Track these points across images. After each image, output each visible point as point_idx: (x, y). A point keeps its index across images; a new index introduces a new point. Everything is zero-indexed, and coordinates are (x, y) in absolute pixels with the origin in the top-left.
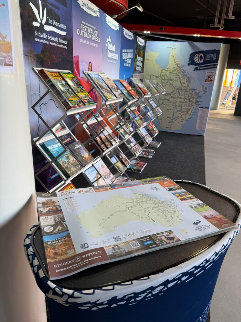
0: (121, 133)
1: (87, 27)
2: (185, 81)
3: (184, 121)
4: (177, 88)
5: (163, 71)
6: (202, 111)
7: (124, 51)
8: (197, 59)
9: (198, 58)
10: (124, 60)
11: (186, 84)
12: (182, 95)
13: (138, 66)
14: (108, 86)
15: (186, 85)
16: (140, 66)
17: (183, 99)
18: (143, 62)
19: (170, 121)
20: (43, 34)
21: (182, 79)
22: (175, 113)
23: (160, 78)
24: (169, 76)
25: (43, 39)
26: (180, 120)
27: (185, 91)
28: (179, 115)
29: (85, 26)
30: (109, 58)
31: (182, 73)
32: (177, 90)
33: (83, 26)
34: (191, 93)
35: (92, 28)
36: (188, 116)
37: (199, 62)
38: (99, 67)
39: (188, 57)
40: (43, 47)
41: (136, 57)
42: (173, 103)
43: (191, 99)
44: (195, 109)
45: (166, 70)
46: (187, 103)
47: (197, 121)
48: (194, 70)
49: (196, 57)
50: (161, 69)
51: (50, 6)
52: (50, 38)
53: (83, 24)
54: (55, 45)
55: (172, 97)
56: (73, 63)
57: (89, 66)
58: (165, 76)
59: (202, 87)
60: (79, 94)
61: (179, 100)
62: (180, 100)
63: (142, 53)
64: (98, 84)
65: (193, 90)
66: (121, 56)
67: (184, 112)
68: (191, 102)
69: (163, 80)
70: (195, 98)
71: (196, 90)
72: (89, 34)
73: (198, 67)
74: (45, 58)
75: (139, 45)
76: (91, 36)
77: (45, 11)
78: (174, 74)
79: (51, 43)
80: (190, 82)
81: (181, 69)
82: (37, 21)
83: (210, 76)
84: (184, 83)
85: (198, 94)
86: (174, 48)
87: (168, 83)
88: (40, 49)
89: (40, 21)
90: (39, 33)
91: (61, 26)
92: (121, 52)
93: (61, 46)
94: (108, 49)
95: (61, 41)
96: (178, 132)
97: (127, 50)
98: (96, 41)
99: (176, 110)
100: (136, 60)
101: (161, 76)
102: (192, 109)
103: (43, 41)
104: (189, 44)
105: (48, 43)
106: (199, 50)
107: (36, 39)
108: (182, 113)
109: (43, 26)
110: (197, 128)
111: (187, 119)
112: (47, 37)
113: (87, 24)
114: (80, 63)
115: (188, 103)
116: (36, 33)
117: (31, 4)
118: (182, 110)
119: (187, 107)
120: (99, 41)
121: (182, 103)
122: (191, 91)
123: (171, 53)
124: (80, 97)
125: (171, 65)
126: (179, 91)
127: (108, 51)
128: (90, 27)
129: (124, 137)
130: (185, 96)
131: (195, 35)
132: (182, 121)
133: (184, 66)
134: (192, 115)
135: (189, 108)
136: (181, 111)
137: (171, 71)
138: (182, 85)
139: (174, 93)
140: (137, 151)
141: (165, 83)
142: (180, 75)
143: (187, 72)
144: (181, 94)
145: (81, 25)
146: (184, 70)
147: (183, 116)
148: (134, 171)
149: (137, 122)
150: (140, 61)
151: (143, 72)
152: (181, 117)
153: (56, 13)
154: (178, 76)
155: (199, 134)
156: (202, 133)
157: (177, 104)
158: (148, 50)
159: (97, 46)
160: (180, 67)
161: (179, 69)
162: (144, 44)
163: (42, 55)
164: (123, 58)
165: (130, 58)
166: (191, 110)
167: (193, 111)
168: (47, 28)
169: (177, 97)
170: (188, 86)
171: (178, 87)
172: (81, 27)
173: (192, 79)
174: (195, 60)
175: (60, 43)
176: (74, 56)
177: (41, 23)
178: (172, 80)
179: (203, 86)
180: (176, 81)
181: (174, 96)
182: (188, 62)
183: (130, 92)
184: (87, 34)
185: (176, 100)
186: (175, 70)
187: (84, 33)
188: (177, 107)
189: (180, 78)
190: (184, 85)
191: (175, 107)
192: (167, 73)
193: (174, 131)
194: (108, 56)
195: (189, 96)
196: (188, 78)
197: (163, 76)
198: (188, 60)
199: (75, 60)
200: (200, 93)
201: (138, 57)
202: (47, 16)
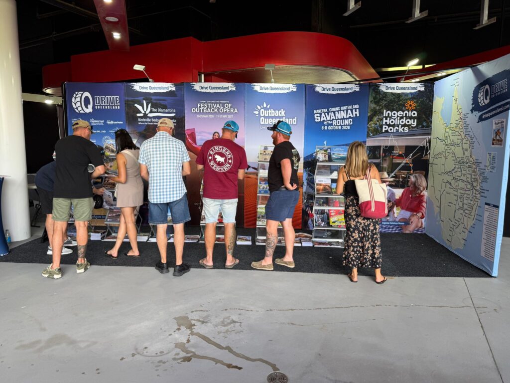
1: (209, 104)
2: (467, 146)
3: (467, 232)
5: (447, 130)
6: (488, 213)
7: (318, 111)
8: (482, 98)
9: (483, 95)
11: (469, 150)
12: (464, 175)
15: (467, 153)
16: (407, 125)
17: (465, 183)
19: (451, 228)
20: (146, 119)
21: (464, 141)
22: (456, 212)
23: (444, 142)
24: (452, 139)
25: (146, 122)
26: (462, 228)
27: (467, 165)
28: (461, 216)
29: (205, 104)
30: (263, 124)
31: (464, 130)
32: (459, 165)
34: (474, 171)
36: (471, 222)
37: (484, 102)
40: (146, 127)
42: (455, 189)
44: (480, 207)
45: (450, 126)
46: (469, 192)
47: (483, 237)
48: (478, 122)
49: (480, 94)
50: (445, 125)
53: (202, 103)
55: (454, 178)
56: (185, 134)
58: (448, 138)
59: (487, 156)
62: (462, 185)
63: (410, 104)
65: (477, 163)
67: (466, 211)
68: (474, 191)
69: (447, 145)
70: (480, 181)
72: (211, 108)
73: (482, 115)
76: (217, 110)
77: (150, 105)
78: (457, 133)
80: (473, 147)
81: (464, 121)
83: (498, 130)
85: (483, 173)
86: (458, 84)
87: (450, 151)
90: (143, 119)
91: (168, 110)
94: (261, 115)
96: (460, 256)
98: (227, 112)
99: (457, 206)
101: (445, 139)
103: (146, 124)
104: (473, 70)
105: (151, 124)
106: (484, 80)
108: (464, 214)
109: (147, 115)
110: (483, 254)
111: (469, 227)
112: (151, 121)
113: (208, 102)
114: (196, 134)
115: (471, 192)
116: (139, 120)
117: (136, 105)
118: (464, 205)
119: (469, 202)
120: (236, 111)
121: (464, 192)
122: (474, 166)
123: (454, 95)
125: (454, 116)
126: (461, 167)
127: (262, 118)
130: (468, 176)
132: (464, 230)
133: (467, 115)
136: (463, 208)
137: (454, 128)
138: (464, 153)
139: (456, 170)
141: (448, 151)
142: (462, 133)
143: (469, 126)
144: (463, 172)
145: (199, 104)
146: (467, 123)
147: (466, 221)
150: (402, 117)
152: (462, 220)
154: (460, 137)
156: (489, 269)
157: (459, 193)
158: (435, 95)
159: (230, 116)
161: (461, 123)
162: (421, 89)
163: (145, 132)
164: (317, 120)
166: (474, 207)
167: (476, 212)
168: (151, 115)
170: (471, 156)
171: (460, 159)
172: (199, 106)
174: (479, 101)
176: (186, 129)
177: (144, 114)
178: (454, 144)
179: (490, 154)
180: (458, 145)
181: (456, 177)
182: (471, 107)
184: (208, 109)
185: (458, 184)
186: (458, 125)
187: (203, 109)
188: (459, 200)
189: (462, 140)
191: (456, 198)
192: (450, 133)
193: (455, 250)
195: (472, 176)
196: (472, 139)
200: (486, 170)
201: (385, 113)
202: (151, 108)
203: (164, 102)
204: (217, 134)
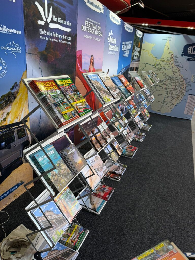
0: (116, 127)
1: (91, 23)
2: (177, 71)
3: (174, 106)
4: (169, 76)
5: (157, 61)
6: (191, 98)
7: (123, 43)
8: (190, 51)
9: (192, 50)
10: (123, 51)
11: (178, 72)
12: (174, 83)
13: (135, 56)
14: (106, 86)
15: (177, 74)
16: (137, 56)
17: (174, 86)
18: (140, 52)
19: (160, 105)
20: (48, 31)
21: (174, 68)
22: (166, 98)
23: (154, 66)
24: (163, 66)
25: (48, 36)
26: (170, 105)
27: (176, 79)
28: (169, 100)
29: (89, 22)
30: (110, 50)
31: (175, 63)
32: (169, 78)
33: (88, 22)
34: (182, 82)
35: (96, 24)
36: (178, 102)
37: (192, 53)
38: (100, 59)
39: (182, 48)
40: (47, 44)
41: (134, 48)
42: (165, 89)
43: (182, 87)
44: (185, 96)
45: (161, 59)
46: (177, 90)
47: (186, 107)
48: (187, 61)
49: (189, 49)
50: (156, 58)
51: (56, 5)
52: (54, 35)
53: (88, 20)
54: (60, 41)
55: (164, 84)
57: (91, 59)
58: (159, 65)
59: (193, 76)
60: (74, 104)
61: (170, 87)
62: (172, 87)
63: (139, 44)
64: (97, 86)
65: (185, 78)
66: (121, 48)
67: (174, 98)
68: (181, 90)
69: (157, 68)
70: (186, 86)
71: (186, 79)
72: (92, 29)
73: (190, 58)
74: (49, 54)
75: (138, 37)
76: (95, 31)
77: (51, 9)
78: (168, 64)
79: (56, 40)
80: (182, 71)
81: (174, 59)
82: (42, 19)
84: (176, 72)
85: (189, 83)
86: (169, 40)
87: (161, 71)
88: (44, 46)
89: (45, 20)
90: (44, 31)
91: (66, 23)
92: (121, 44)
93: (65, 42)
94: (110, 42)
95: (65, 37)
96: (168, 115)
97: (126, 42)
98: (99, 35)
99: (167, 96)
100: (134, 50)
101: (155, 65)
102: (181, 96)
103: (47, 39)
104: (184, 37)
105: (52, 40)
106: (193, 43)
107: (41, 37)
108: (172, 99)
109: (48, 24)
110: (185, 113)
111: (176, 104)
112: (52, 35)
113: (91, 20)
114: (83, 57)
115: (179, 90)
116: (41, 32)
117: (37, 3)
118: (173, 95)
119: (177, 94)
120: (102, 35)
121: (173, 90)
122: (182, 79)
123: (166, 44)
124: (75, 107)
125: (166, 55)
126: (171, 79)
127: (110, 44)
128: (94, 23)
129: (119, 130)
130: (177, 83)
131: (189, 28)
132: (171, 105)
133: (178, 57)
134: (181, 101)
135: (179, 94)
136: (171, 96)
137: (165, 61)
138: (174, 73)
139: (166, 80)
140: (130, 138)
141: (159, 71)
142: (173, 65)
143: (179, 62)
144: (172, 81)
145: (86, 21)
146: (177, 60)
147: (173, 102)
148: (126, 156)
149: (132, 113)
150: (137, 51)
151: (139, 61)
152: (171, 101)
153: (62, 11)
154: (171, 66)
155: (187, 118)
156: (190, 118)
157: (168, 90)
158: (145, 41)
159: (99, 40)
160: (173, 58)
161: (172, 60)
162: (142, 36)
163: (46, 52)
164: (123, 50)
165: (129, 49)
167: (182, 98)
168: (52, 26)
169: (169, 84)
170: (180, 75)
171: (171, 76)
172: (86, 23)
173: (184, 69)
174: (188, 52)
175: (64, 40)
176: (77, 50)
177: (46, 22)
178: (165, 69)
180: (168, 69)
181: (166, 83)
182: (182, 53)
183: (128, 88)
184: (91, 29)
185: (167, 86)
186: (169, 60)
187: (88, 28)
188: (168, 93)
189: (173, 67)
190: (176, 74)
191: (166, 92)
192: (161, 63)
193: (164, 114)
194: (109, 49)
195: (180, 84)
196: (180, 67)
197: (157, 65)
198: (182, 51)
199: (78, 54)
200: (191, 81)
201: (136, 48)
202: (52, 15)
203: (63, 8)
204: (92, 58)
